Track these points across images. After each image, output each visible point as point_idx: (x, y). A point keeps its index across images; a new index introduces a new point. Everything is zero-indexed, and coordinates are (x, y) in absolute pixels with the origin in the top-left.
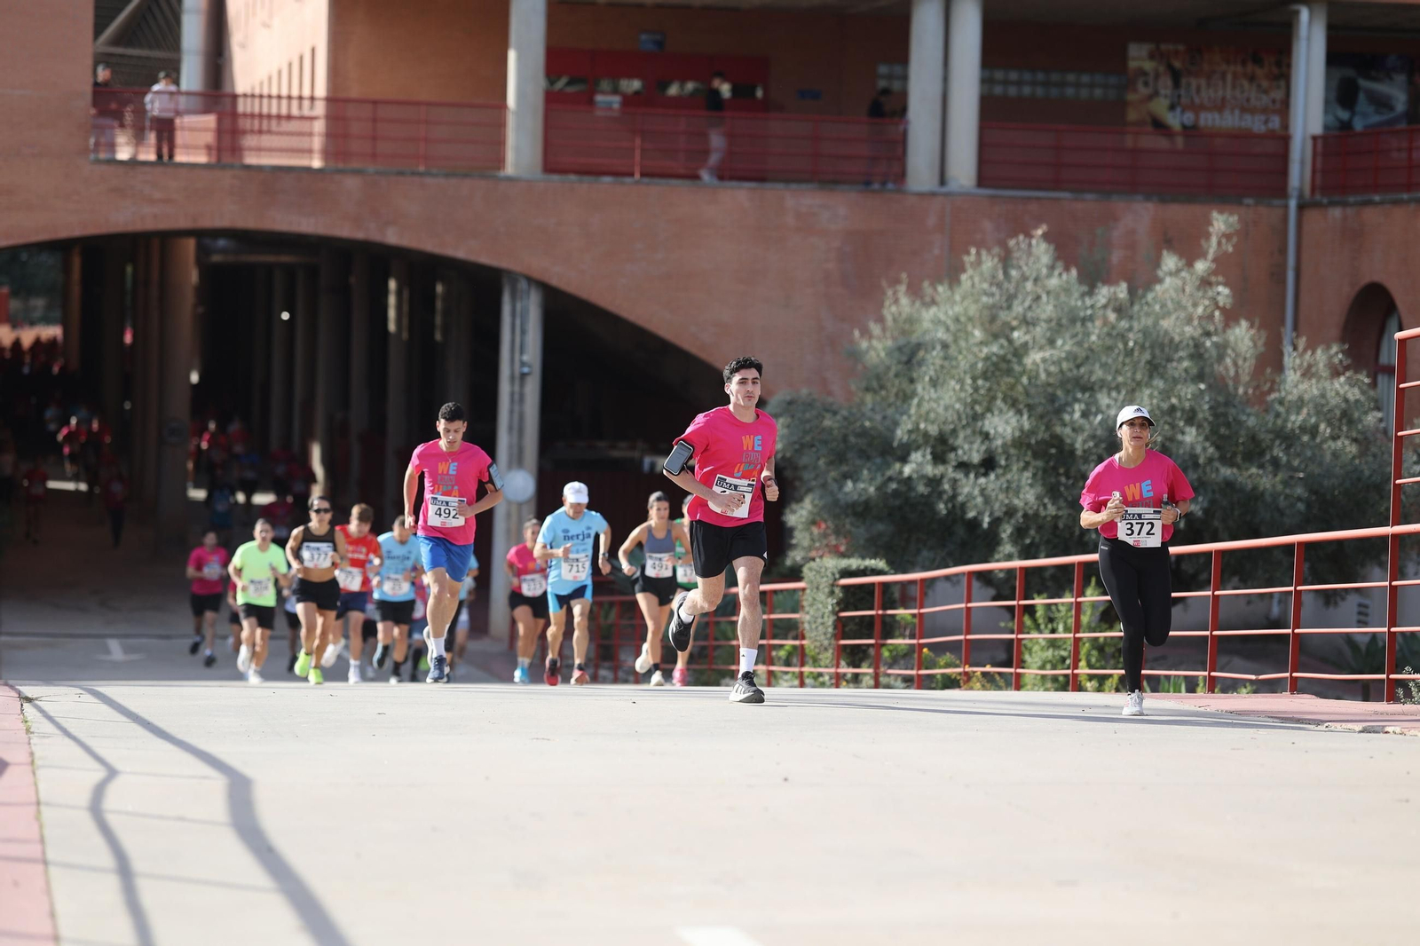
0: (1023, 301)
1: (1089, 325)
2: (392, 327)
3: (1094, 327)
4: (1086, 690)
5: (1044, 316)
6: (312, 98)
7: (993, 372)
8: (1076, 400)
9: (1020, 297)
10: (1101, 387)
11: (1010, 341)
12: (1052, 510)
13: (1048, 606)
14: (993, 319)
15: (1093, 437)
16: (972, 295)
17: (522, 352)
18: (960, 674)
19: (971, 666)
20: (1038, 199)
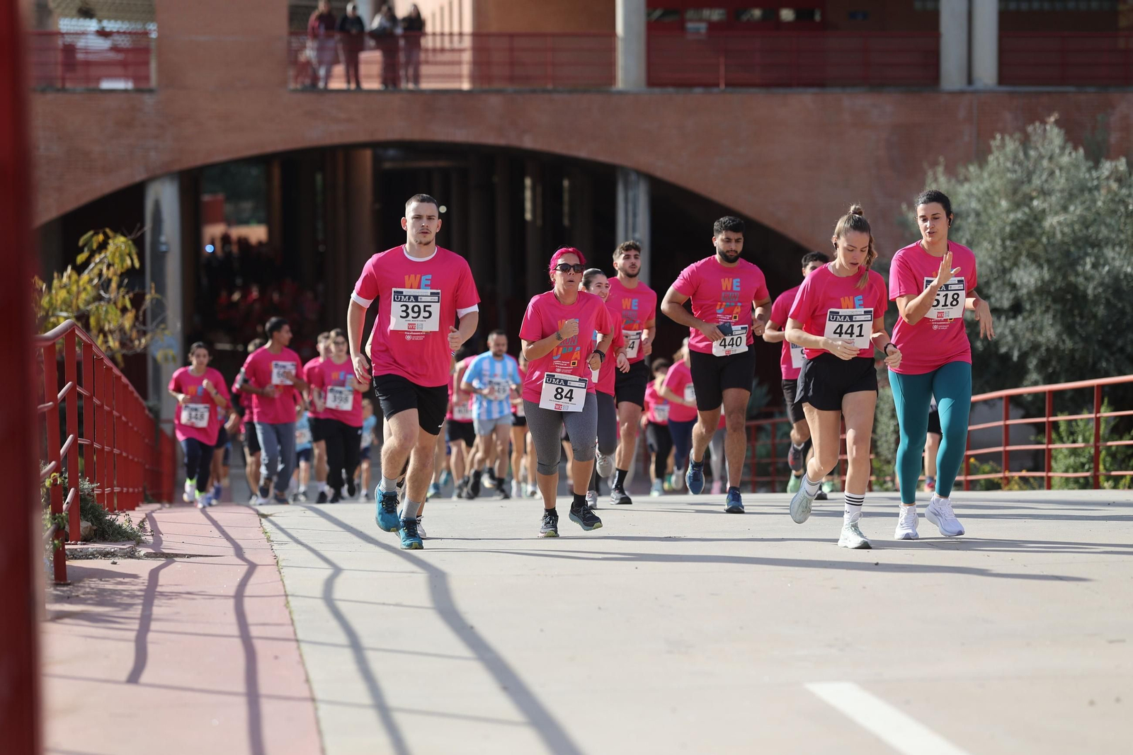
0: (1041, 176)
1: (1096, 193)
2: (528, 216)
3: (1100, 195)
4: (1104, 488)
5: (1058, 187)
6: (461, 34)
7: (1018, 235)
8: (1087, 254)
9: (1038, 173)
10: (1107, 244)
11: (1031, 209)
12: (1069, 344)
13: (1070, 422)
14: (1015, 191)
15: (1102, 284)
16: (998, 172)
17: (634, 230)
18: (1001, 478)
19: (1010, 471)
20: (1049, 93)
